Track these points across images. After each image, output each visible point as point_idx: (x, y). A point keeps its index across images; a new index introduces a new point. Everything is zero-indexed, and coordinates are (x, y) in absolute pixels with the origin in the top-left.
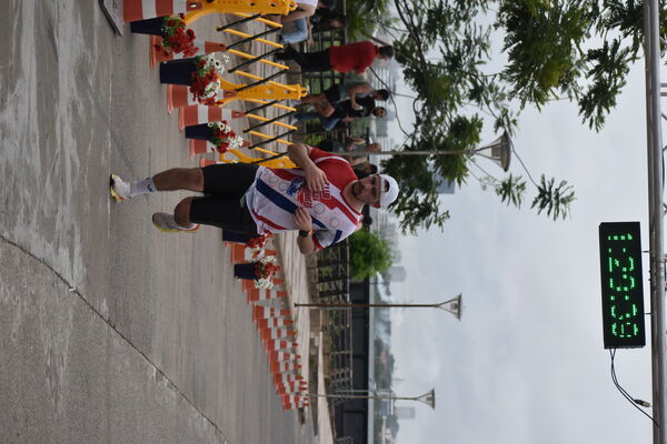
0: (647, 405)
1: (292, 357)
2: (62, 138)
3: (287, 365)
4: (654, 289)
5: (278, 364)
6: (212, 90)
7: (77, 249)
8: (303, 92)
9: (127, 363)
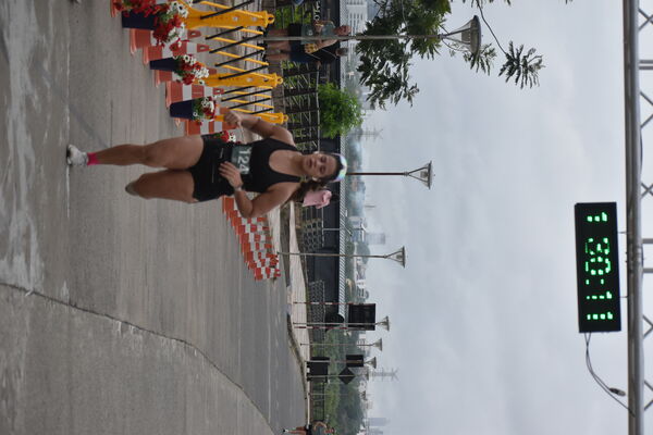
0: (623, 394)
1: (263, 238)
2: (15, 141)
3: (257, 246)
4: (632, 271)
5: (249, 244)
6: (176, 34)
7: (34, 248)
8: (270, 19)
9: (90, 334)
